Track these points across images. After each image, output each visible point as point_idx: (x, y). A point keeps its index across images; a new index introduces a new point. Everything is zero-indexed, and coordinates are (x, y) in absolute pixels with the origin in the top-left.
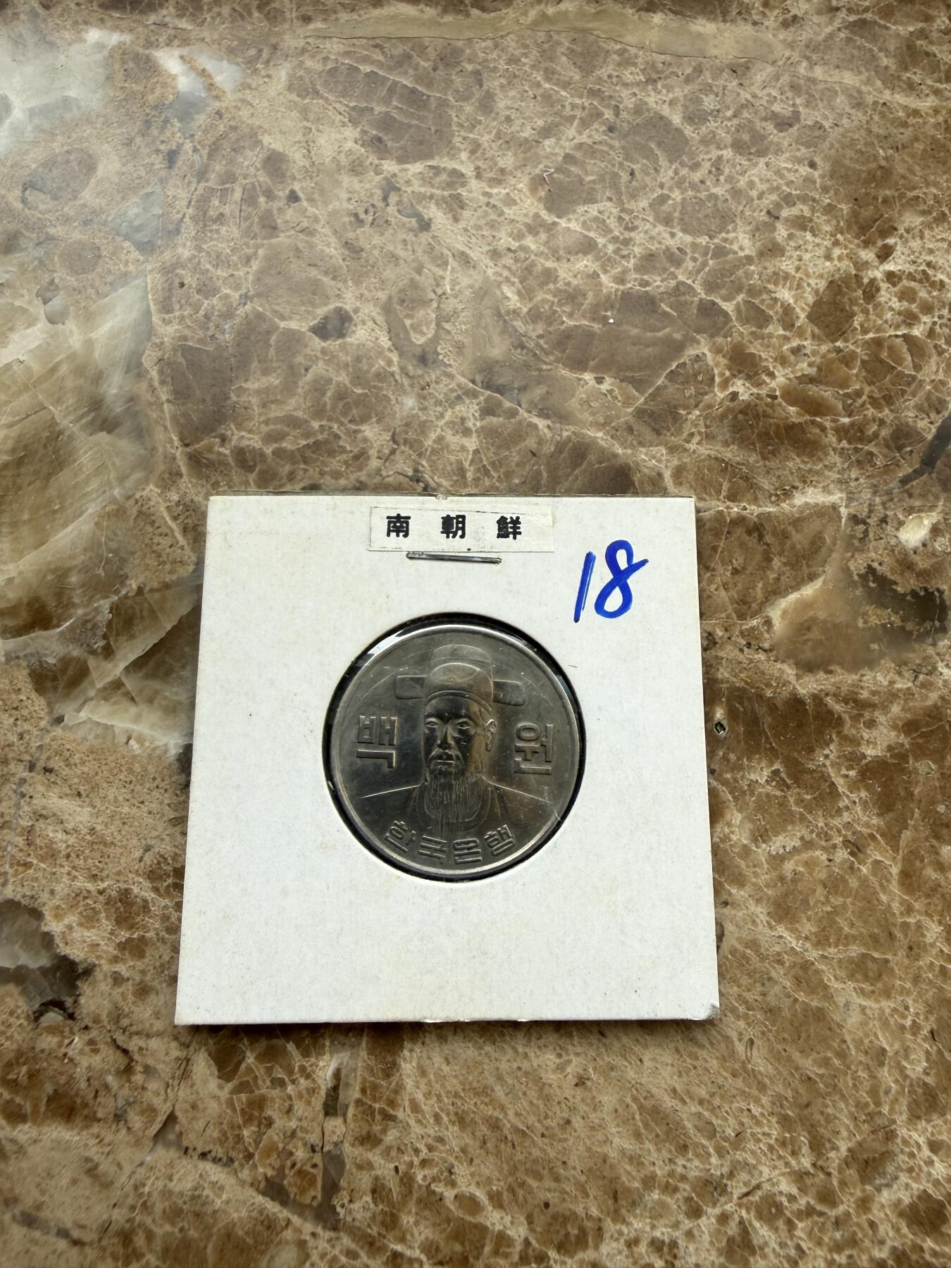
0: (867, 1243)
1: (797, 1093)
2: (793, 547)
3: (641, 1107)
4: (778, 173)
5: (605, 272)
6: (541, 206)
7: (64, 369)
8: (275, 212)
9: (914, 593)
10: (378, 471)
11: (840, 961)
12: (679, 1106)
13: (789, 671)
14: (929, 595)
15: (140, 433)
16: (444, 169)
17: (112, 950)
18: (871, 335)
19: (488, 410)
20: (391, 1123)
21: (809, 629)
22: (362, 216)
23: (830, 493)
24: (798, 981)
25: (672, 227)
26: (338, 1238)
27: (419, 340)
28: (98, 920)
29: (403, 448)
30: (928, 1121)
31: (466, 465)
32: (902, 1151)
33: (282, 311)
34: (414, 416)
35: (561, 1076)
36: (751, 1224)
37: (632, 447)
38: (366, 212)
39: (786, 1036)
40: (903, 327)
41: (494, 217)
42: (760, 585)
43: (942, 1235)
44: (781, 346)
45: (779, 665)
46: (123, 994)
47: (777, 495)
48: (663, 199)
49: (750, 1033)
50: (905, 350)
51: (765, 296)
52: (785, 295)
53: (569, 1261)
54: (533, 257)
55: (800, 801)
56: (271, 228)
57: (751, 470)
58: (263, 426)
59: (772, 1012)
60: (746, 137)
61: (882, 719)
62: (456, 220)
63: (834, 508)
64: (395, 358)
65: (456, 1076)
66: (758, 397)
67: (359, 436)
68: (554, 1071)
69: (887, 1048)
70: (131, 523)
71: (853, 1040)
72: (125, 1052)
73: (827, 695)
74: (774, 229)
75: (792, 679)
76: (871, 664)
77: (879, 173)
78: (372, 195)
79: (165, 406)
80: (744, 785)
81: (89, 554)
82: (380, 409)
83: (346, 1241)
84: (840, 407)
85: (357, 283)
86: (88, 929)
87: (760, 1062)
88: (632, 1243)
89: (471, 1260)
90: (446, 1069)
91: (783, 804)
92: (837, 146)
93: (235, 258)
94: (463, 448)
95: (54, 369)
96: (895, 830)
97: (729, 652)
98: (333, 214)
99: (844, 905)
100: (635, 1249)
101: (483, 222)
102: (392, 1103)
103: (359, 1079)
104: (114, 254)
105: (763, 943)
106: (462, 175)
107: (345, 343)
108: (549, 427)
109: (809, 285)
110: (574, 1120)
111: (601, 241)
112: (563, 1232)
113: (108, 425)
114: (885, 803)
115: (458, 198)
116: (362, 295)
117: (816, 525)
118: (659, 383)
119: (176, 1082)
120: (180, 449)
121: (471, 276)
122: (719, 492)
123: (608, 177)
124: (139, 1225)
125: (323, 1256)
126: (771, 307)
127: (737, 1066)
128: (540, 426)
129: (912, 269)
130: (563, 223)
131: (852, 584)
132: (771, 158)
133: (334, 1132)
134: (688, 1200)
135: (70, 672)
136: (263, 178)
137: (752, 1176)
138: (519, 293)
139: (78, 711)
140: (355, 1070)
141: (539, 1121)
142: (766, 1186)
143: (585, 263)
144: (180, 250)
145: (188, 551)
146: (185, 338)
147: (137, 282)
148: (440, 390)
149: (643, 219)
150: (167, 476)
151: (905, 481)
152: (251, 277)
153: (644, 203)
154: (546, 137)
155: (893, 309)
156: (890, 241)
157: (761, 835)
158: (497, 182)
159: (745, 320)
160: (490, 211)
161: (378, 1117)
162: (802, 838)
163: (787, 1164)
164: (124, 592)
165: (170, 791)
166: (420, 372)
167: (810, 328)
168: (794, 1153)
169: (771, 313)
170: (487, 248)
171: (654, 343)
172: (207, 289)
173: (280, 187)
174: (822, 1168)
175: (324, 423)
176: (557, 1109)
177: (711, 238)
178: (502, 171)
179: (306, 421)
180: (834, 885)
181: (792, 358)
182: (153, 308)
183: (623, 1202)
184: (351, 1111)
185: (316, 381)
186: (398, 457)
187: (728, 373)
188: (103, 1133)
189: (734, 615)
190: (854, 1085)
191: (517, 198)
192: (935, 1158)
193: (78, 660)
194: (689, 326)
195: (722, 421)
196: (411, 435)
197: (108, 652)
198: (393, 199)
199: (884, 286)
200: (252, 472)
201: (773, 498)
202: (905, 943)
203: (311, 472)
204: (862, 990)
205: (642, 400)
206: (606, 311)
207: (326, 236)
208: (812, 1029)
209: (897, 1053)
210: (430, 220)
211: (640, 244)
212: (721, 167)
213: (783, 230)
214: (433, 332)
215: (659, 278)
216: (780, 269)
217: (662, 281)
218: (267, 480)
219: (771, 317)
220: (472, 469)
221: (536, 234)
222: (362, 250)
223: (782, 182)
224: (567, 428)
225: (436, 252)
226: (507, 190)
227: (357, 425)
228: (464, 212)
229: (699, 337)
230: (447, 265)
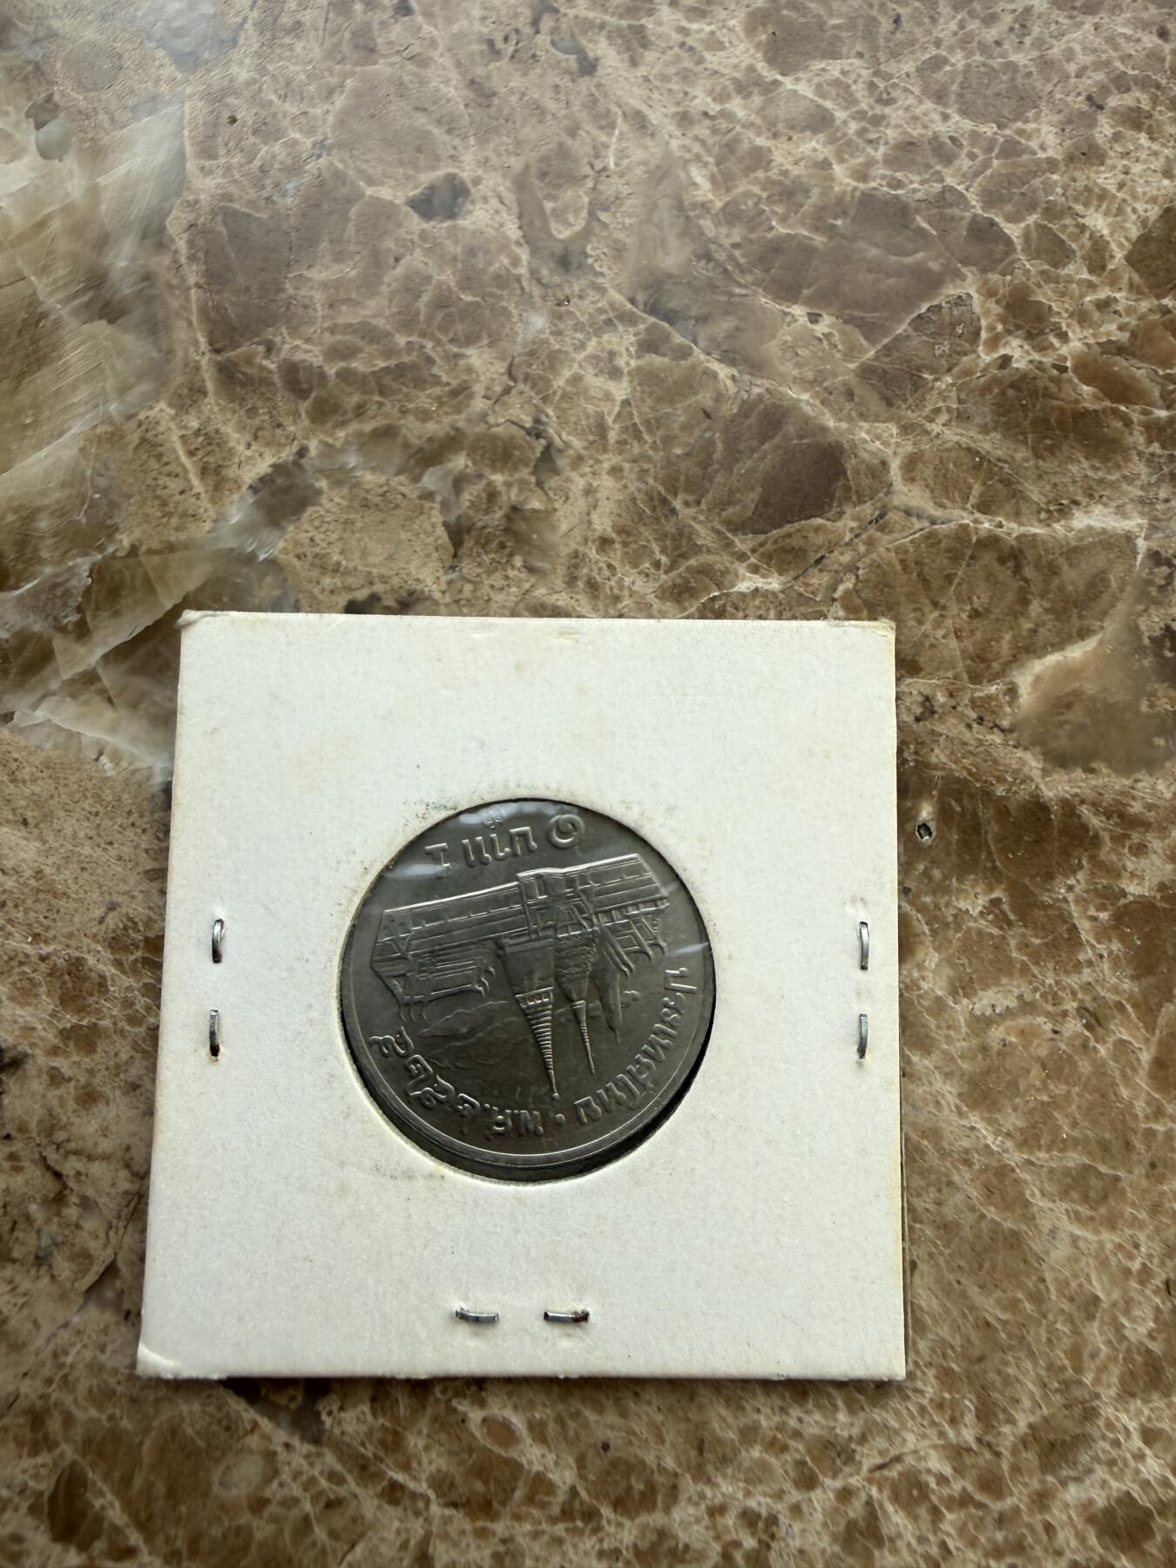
0: (1039, 1551)
1: (969, 1341)
2: (1061, 589)
4: (1111, 41)
5: (841, 161)
6: (759, 55)
7: (56, 225)
8: (375, 26)
10: (483, 417)
11: (1051, 1171)
13: (1032, 763)
15: (154, 328)
17: (51, 1037)
19: (649, 345)
21: (1069, 706)
22: (500, 45)
23: (1125, 516)
24: (989, 1191)
25: (946, 105)
26: (319, 1455)
27: (562, 233)
28: (36, 995)
29: (521, 386)
30: (1146, 1401)
31: (610, 420)
32: (1104, 1437)
33: (370, 171)
34: (542, 342)
36: (881, 1506)
37: (850, 419)
38: (506, 39)
39: (963, 1263)
41: (688, 64)
42: (1008, 637)
43: (1143, 1552)
44: (1082, 297)
45: (1019, 753)
46: (61, 1097)
47: (1049, 511)
48: (937, 63)
49: (914, 1252)
51: (1068, 221)
52: (1098, 221)
53: (627, 1523)
54: (738, 129)
55: (1024, 946)
56: (367, 50)
57: (1017, 470)
58: (327, 335)
59: (947, 1228)
61: (1156, 844)
62: (634, 63)
63: (1129, 538)
64: (524, 255)
66: (1040, 366)
67: (462, 362)
69: (1102, 1297)
70: (130, 452)
71: (1056, 1280)
72: (58, 1175)
73: (1083, 802)
74: (1094, 123)
75: (1036, 774)
76: (1151, 764)
79: (193, 291)
80: (949, 914)
81: (67, 492)
82: (494, 326)
83: (330, 1459)
84: (1156, 392)
85: (483, 141)
86: (22, 1005)
87: (923, 1293)
88: (716, 1511)
89: (496, 1505)
91: (999, 946)
93: (312, 88)
94: (608, 397)
95: (42, 225)
96: (1154, 1001)
97: (950, 727)
98: (458, 37)
99: (1067, 1097)
100: (720, 1520)
101: (672, 70)
104: (140, 66)
105: (946, 1134)
107: (455, 227)
108: (733, 378)
109: (1134, 210)
111: (840, 115)
112: (623, 1486)
113: (110, 311)
114: (1144, 963)
115: (639, 31)
116: (487, 160)
117: (1099, 560)
118: (900, 330)
119: (121, 1225)
120: (208, 356)
121: (646, 148)
122: (966, 498)
123: (861, 22)
124: (56, 1404)
125: (296, 1475)
126: (1076, 238)
128: (721, 376)
130: (788, 83)
131: (1140, 649)
132: (1103, 17)
134: (801, 1464)
135: (28, 653)
137: (891, 1442)
138: (713, 179)
139: (34, 707)
142: (910, 1460)
143: (813, 146)
144: (234, 69)
145: (205, 502)
146: (228, 197)
147: (169, 109)
148: (583, 309)
149: (906, 90)
150: (186, 391)
152: (331, 119)
153: (908, 66)
157: (963, 987)
158: (697, 13)
159: (1035, 254)
160: (685, 55)
162: (1020, 997)
163: (942, 1434)
164: (110, 550)
165: (150, 832)
166: (557, 279)
167: (1128, 275)
168: (953, 1421)
169: (1074, 246)
170: (674, 109)
171: (899, 272)
172: (267, 130)
174: (989, 1446)
175: (413, 339)
177: (1000, 127)
179: (389, 334)
180: (1057, 1066)
181: (1096, 315)
182: (189, 149)
183: (709, 1456)
185: (408, 277)
186: (514, 399)
187: (1000, 328)
188: (18, 1278)
189: (965, 677)
190: (1049, 1340)
191: (725, 40)
192: (1148, 1451)
193: (39, 637)
194: (953, 254)
195: (982, 395)
196: (535, 369)
197: (82, 631)
198: (547, 23)
200: (305, 399)
201: (1043, 515)
202: (1147, 1157)
203: (388, 408)
204: (1077, 1213)
205: (872, 353)
206: (836, 218)
207: (444, 68)
208: (1000, 1258)
209: (1114, 1305)
210: (597, 59)
211: (897, 126)
212: (1029, 24)
213: (1107, 127)
214: (583, 223)
215: (917, 178)
216: (1095, 183)
217: (922, 183)
218: (325, 412)
219: (1073, 252)
220: (617, 426)
221: (747, 96)
222: (494, 94)
223: (1113, 54)
224: (759, 382)
225: (600, 108)
226: (713, 27)
227: (460, 346)
228: (647, 53)
229: (964, 270)
230: (614, 128)
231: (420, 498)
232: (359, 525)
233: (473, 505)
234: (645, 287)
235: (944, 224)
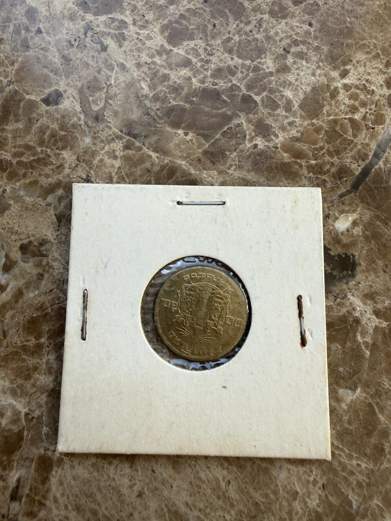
1: (250, 510)
3: (169, 511)
4: (292, 28)
5: (195, 77)
6: (165, 41)
8: (29, 38)
9: (339, 256)
10: (68, 175)
12: (189, 512)
14: (347, 257)
16: (117, 19)
18: (332, 117)
19: (127, 147)
20: (43, 507)
22: (73, 42)
25: (232, 55)
27: (96, 108)
29: (82, 164)
31: (113, 174)
33: (28, 90)
34: (89, 147)
35: (130, 491)
37: (200, 170)
38: (75, 40)
39: (247, 480)
40: (349, 114)
41: (140, 45)
44: (283, 121)
48: (229, 39)
49: (229, 477)
50: (349, 126)
51: (277, 94)
52: (288, 93)
54: (158, 67)
56: (26, 47)
58: (13, 149)
60: (276, 8)
62: (120, 46)
64: (82, 117)
65: (77, 487)
66: (268, 147)
67: (61, 156)
68: (127, 488)
69: (299, 491)
71: (282, 486)
74: (285, 58)
77: (345, 30)
78: (79, 32)
82: (72, 143)
84: (311, 155)
85: (67, 77)
87: (233, 493)
90: (73, 482)
92: (325, 15)
93: (7, 62)
94: (113, 166)
98: (58, 41)
101: (134, 48)
102: (44, 497)
103: (29, 484)
106: (126, 23)
107: (58, 108)
108: (157, 157)
109: (301, 89)
110: (134, 514)
111: (194, 60)
115: (122, 35)
116: (69, 84)
118: (217, 137)
121: (125, 76)
123: (201, 27)
126: (280, 100)
127: (221, 494)
128: (153, 157)
129: (358, 83)
130: (175, 50)
132: (289, 20)
133: (14, 509)
136: (25, 20)
138: (149, 86)
140: (28, 479)
141: (117, 513)
143: (185, 72)
148: (104, 135)
149: (218, 50)
151: (341, 196)
152: (14, 72)
153: (219, 42)
154: (171, 4)
155: (345, 104)
156: (348, 67)
158: (143, 27)
159: (265, 106)
160: (138, 42)
161: (36, 504)
166: (94, 125)
167: (300, 112)
169: (280, 103)
170: (135, 62)
171: (216, 116)
173: (33, 25)
175: (44, 148)
176: (127, 508)
177: (252, 62)
178: (147, 21)
179: (35, 147)
181: (289, 128)
184: (24, 500)
185: (41, 127)
186: (79, 169)
187: (253, 134)
190: (280, 509)
191: (153, 36)
194: (236, 108)
195: (248, 159)
196: (87, 157)
198: (89, 34)
199: (342, 91)
200: (5, 172)
203: (35, 173)
205: (207, 146)
206: (193, 98)
207: (53, 52)
208: (261, 478)
209: (304, 494)
210: (107, 46)
211: (215, 63)
212: (262, 24)
213: (291, 59)
214: (103, 104)
215: (223, 82)
216: (287, 80)
217: (224, 83)
218: (13, 176)
219: (280, 105)
220: (116, 176)
221: (161, 55)
222: (71, 60)
223: (293, 33)
224: (167, 158)
225: (109, 63)
226: (148, 32)
227: (60, 150)
228: (125, 42)
229: (240, 114)
230: (114, 70)
231: (46, 205)
232: (24, 216)
233: (65, 207)
234: (126, 126)
235: (232, 97)
